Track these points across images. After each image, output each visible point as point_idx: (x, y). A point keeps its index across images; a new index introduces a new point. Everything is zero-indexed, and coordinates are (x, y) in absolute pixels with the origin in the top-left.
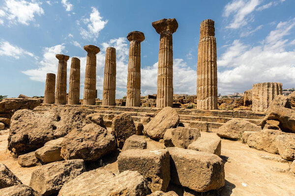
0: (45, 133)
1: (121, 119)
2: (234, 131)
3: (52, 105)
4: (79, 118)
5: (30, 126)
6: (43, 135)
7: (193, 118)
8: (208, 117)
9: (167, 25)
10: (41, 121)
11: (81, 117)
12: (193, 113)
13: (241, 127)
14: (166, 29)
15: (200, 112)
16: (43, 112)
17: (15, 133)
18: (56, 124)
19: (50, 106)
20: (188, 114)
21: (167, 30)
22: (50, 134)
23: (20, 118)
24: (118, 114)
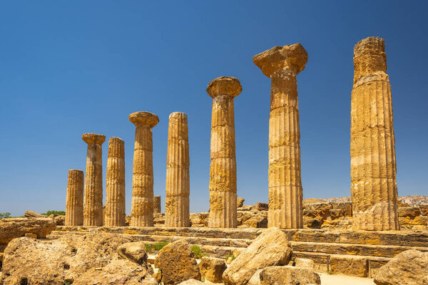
0: (51, 276)
1: (172, 251)
2: (406, 274)
3: (79, 228)
4: (106, 251)
5: (30, 264)
6: (48, 278)
7: (342, 250)
8: (374, 246)
9: (283, 58)
10: (47, 256)
11: (110, 249)
12: (343, 238)
13: (423, 267)
14: (283, 66)
15: (357, 236)
16: (50, 241)
17: (9, 275)
18: (69, 260)
19: (76, 230)
20: (333, 241)
21: (285, 68)
22: (59, 277)
23: (17, 251)
24: (193, 243)
